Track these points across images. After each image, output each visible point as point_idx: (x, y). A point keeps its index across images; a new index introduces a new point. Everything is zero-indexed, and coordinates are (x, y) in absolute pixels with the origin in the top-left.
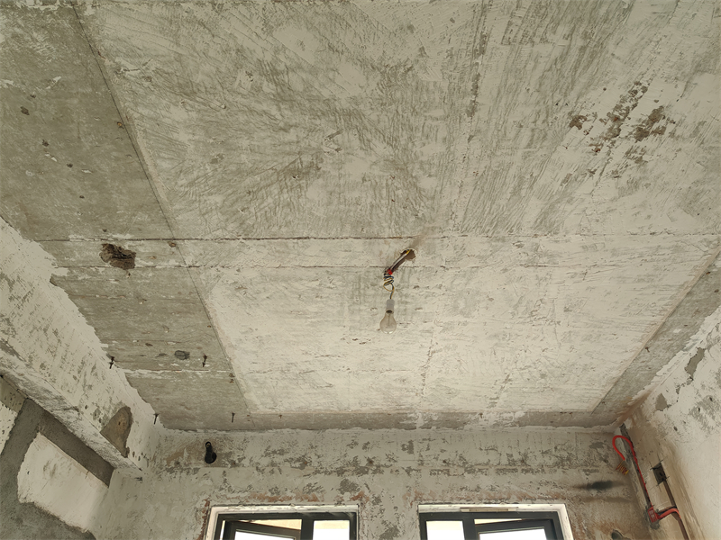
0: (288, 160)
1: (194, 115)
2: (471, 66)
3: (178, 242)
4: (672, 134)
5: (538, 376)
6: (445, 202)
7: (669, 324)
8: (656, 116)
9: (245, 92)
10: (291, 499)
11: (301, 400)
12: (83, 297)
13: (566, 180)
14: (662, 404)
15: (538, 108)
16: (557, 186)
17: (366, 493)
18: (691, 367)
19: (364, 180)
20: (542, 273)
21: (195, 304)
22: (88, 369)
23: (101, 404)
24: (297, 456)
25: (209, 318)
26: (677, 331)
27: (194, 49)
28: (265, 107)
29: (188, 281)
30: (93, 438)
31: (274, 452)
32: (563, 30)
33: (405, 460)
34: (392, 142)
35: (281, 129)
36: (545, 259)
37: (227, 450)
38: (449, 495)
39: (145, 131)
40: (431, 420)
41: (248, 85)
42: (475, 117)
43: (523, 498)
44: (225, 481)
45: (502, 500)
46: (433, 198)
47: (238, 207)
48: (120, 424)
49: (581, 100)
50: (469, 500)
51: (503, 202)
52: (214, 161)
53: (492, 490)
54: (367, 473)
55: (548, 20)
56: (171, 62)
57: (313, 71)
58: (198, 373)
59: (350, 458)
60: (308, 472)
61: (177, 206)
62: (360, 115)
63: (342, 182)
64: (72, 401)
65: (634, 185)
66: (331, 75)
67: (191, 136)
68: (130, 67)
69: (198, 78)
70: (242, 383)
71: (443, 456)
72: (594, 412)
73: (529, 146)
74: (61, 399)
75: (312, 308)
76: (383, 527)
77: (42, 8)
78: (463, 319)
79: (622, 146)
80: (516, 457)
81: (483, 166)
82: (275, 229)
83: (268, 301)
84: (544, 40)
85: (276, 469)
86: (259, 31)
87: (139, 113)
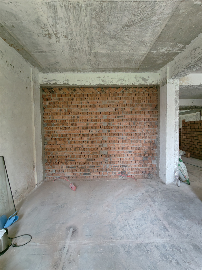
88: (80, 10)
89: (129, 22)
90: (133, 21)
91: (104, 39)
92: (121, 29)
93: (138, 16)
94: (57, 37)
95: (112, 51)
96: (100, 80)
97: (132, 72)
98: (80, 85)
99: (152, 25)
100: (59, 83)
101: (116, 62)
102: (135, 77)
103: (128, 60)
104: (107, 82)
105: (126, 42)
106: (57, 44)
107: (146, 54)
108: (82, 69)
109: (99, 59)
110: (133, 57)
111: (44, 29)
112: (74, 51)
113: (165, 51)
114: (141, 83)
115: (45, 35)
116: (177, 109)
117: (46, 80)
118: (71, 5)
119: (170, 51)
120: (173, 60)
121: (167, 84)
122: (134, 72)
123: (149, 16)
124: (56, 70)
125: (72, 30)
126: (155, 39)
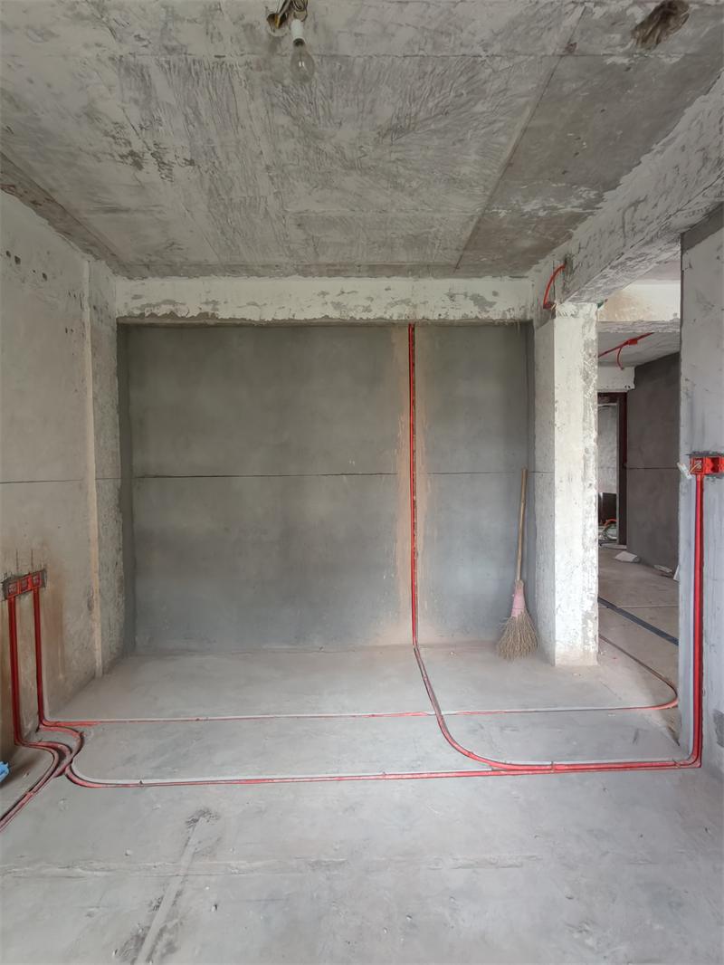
88: (230, 81)
89: (398, 118)
90: (413, 115)
91: (322, 171)
92: (375, 138)
93: (428, 101)
94: (164, 163)
95: (357, 209)
96: (326, 303)
97: (436, 277)
98: (257, 319)
99: (476, 128)
100: (184, 315)
101: (376, 245)
102: (448, 295)
103: (415, 237)
104: (351, 310)
105: (399, 181)
106: (165, 183)
107: (475, 220)
108: (263, 266)
109: (317, 235)
110: (431, 227)
111: (114, 137)
112: (226, 207)
113: (538, 210)
114: (467, 316)
115: (121, 157)
116: (591, 404)
117: (139, 303)
118: (197, 66)
119: (555, 208)
120: (570, 237)
121: (556, 320)
122: (445, 276)
123: (462, 100)
124: (173, 270)
125: (210, 141)
126: (495, 171)
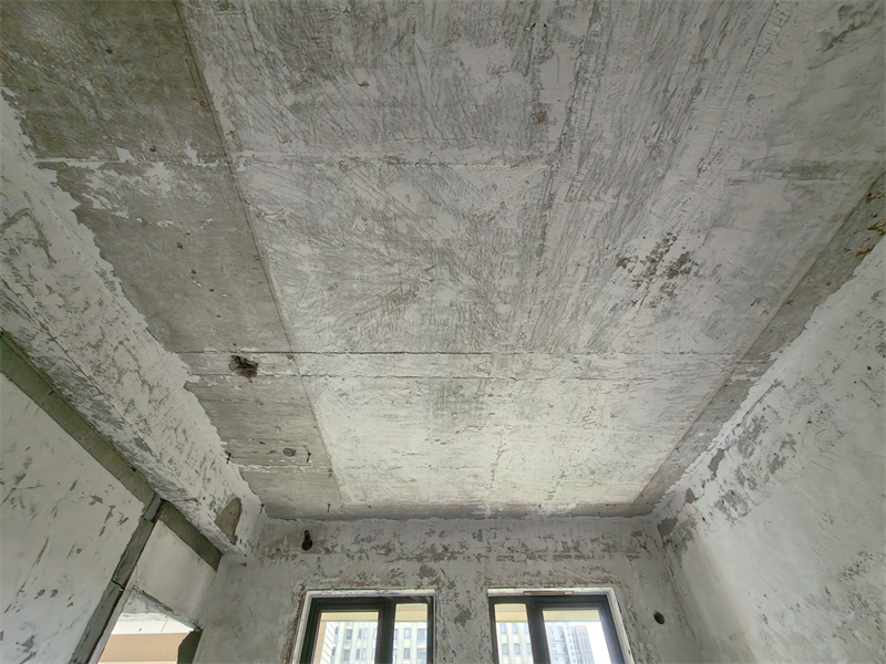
0: (390, 288)
1: (317, 251)
2: (541, 217)
3: (296, 355)
4: (696, 274)
5: (588, 472)
6: (517, 324)
7: (694, 428)
8: (684, 259)
9: (360, 234)
10: (376, 583)
11: (389, 492)
12: (210, 401)
13: (614, 309)
14: (690, 497)
15: (592, 251)
16: (606, 314)
17: (443, 578)
18: (714, 465)
19: (451, 305)
20: (593, 384)
21: (305, 407)
22: (208, 464)
23: (217, 496)
24: (383, 544)
25: (315, 420)
26: (701, 434)
27: (322, 199)
28: (375, 246)
29: (300, 388)
30: (208, 527)
31: (363, 540)
32: (612, 191)
33: (476, 547)
34: (476, 275)
35: (387, 263)
36: (596, 373)
37: (322, 538)
38: (514, 580)
39: (276, 263)
40: (498, 511)
41: (363, 228)
42: (543, 257)
43: (578, 582)
44: (319, 567)
45: (559, 584)
46: (507, 321)
47: (347, 326)
48: (231, 513)
49: (626, 245)
50: (531, 585)
51: (563, 326)
52: (331, 288)
53: (551, 574)
54: (443, 559)
55: (601, 184)
56: (302, 209)
57: (416, 218)
58: (302, 468)
59: (428, 545)
60: (393, 558)
61: (297, 325)
62: (452, 254)
63: (433, 306)
64: (193, 493)
65: (667, 313)
66: (430, 221)
67: (313, 268)
68: (269, 212)
69: (324, 222)
70: (339, 477)
71: (508, 544)
72: (634, 504)
73: (585, 281)
74: (183, 491)
75: (402, 413)
76: (457, 610)
77: (204, 166)
78: (527, 423)
79: (657, 283)
80: (570, 544)
81: (548, 296)
82: (376, 345)
83: (366, 406)
84: (597, 199)
85: (364, 555)
86: (375, 187)
87: (273, 249)
